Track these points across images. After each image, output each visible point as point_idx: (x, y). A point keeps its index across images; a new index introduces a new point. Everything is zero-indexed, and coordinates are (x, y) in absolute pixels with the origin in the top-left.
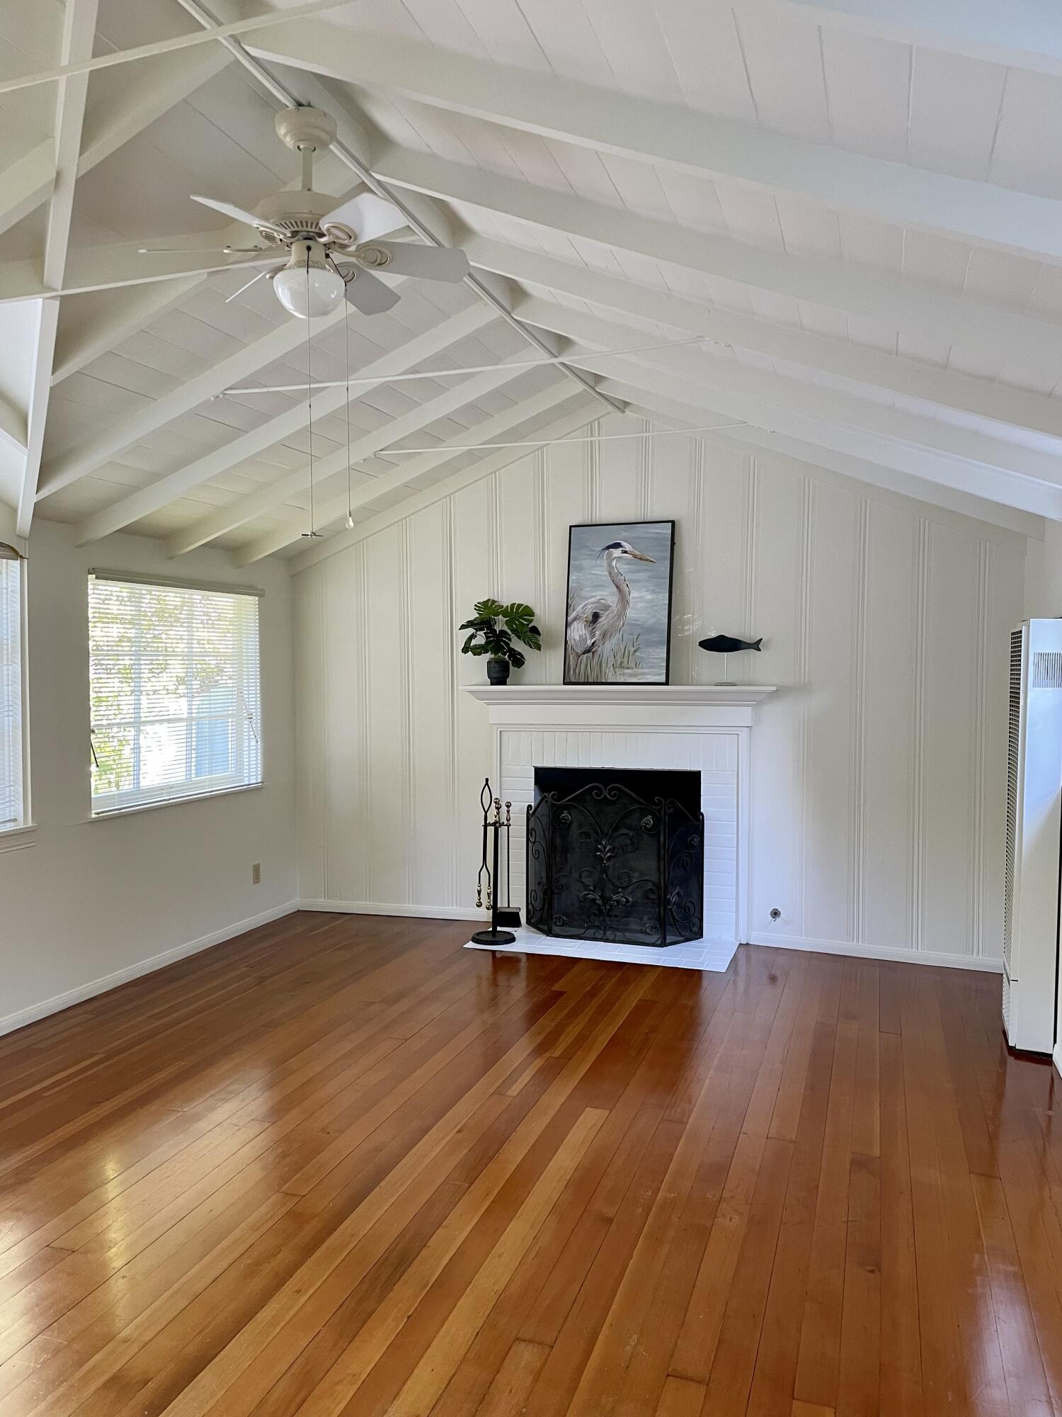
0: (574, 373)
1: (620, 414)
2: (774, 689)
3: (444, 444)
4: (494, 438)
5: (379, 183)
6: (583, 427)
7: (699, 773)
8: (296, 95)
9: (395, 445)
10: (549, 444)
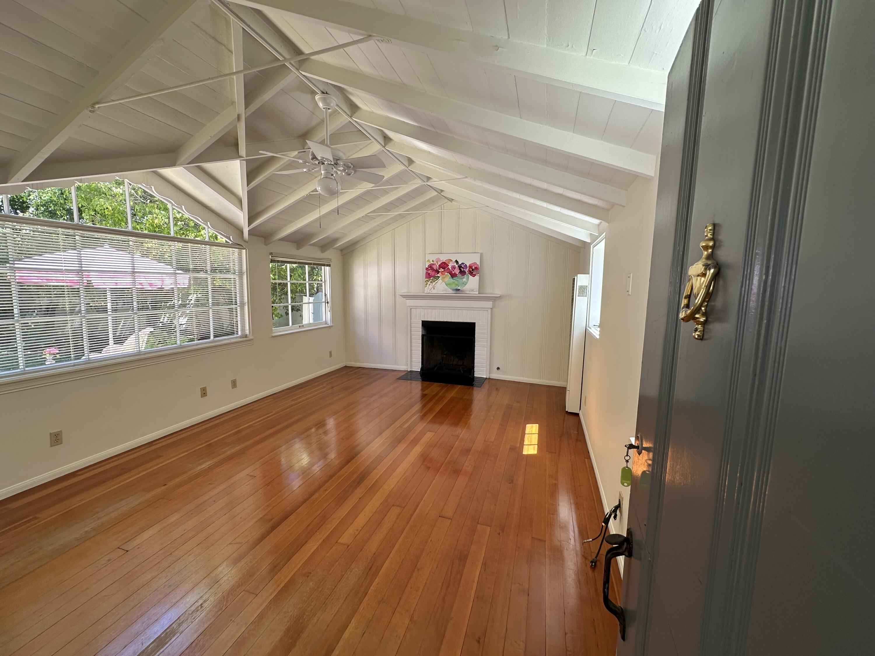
0: (433, 189)
1: (450, 203)
2: (499, 296)
3: (391, 212)
4: (408, 209)
5: (355, 121)
6: (438, 207)
7: (475, 323)
8: (322, 90)
9: (373, 212)
10: (427, 212)
